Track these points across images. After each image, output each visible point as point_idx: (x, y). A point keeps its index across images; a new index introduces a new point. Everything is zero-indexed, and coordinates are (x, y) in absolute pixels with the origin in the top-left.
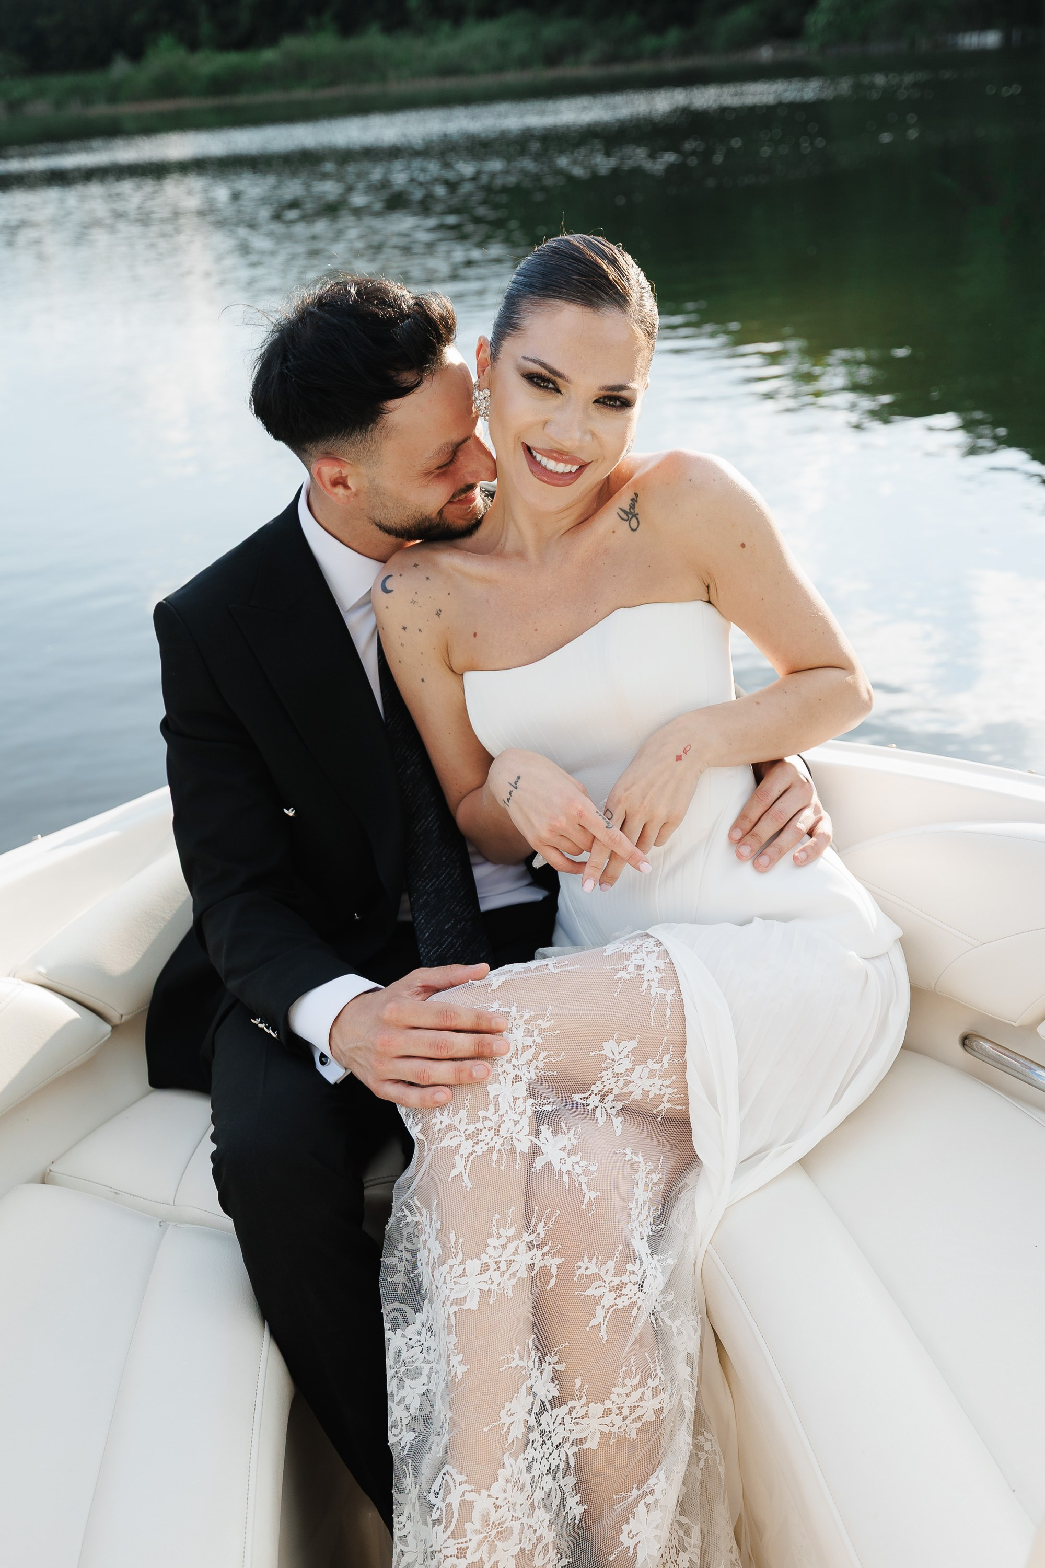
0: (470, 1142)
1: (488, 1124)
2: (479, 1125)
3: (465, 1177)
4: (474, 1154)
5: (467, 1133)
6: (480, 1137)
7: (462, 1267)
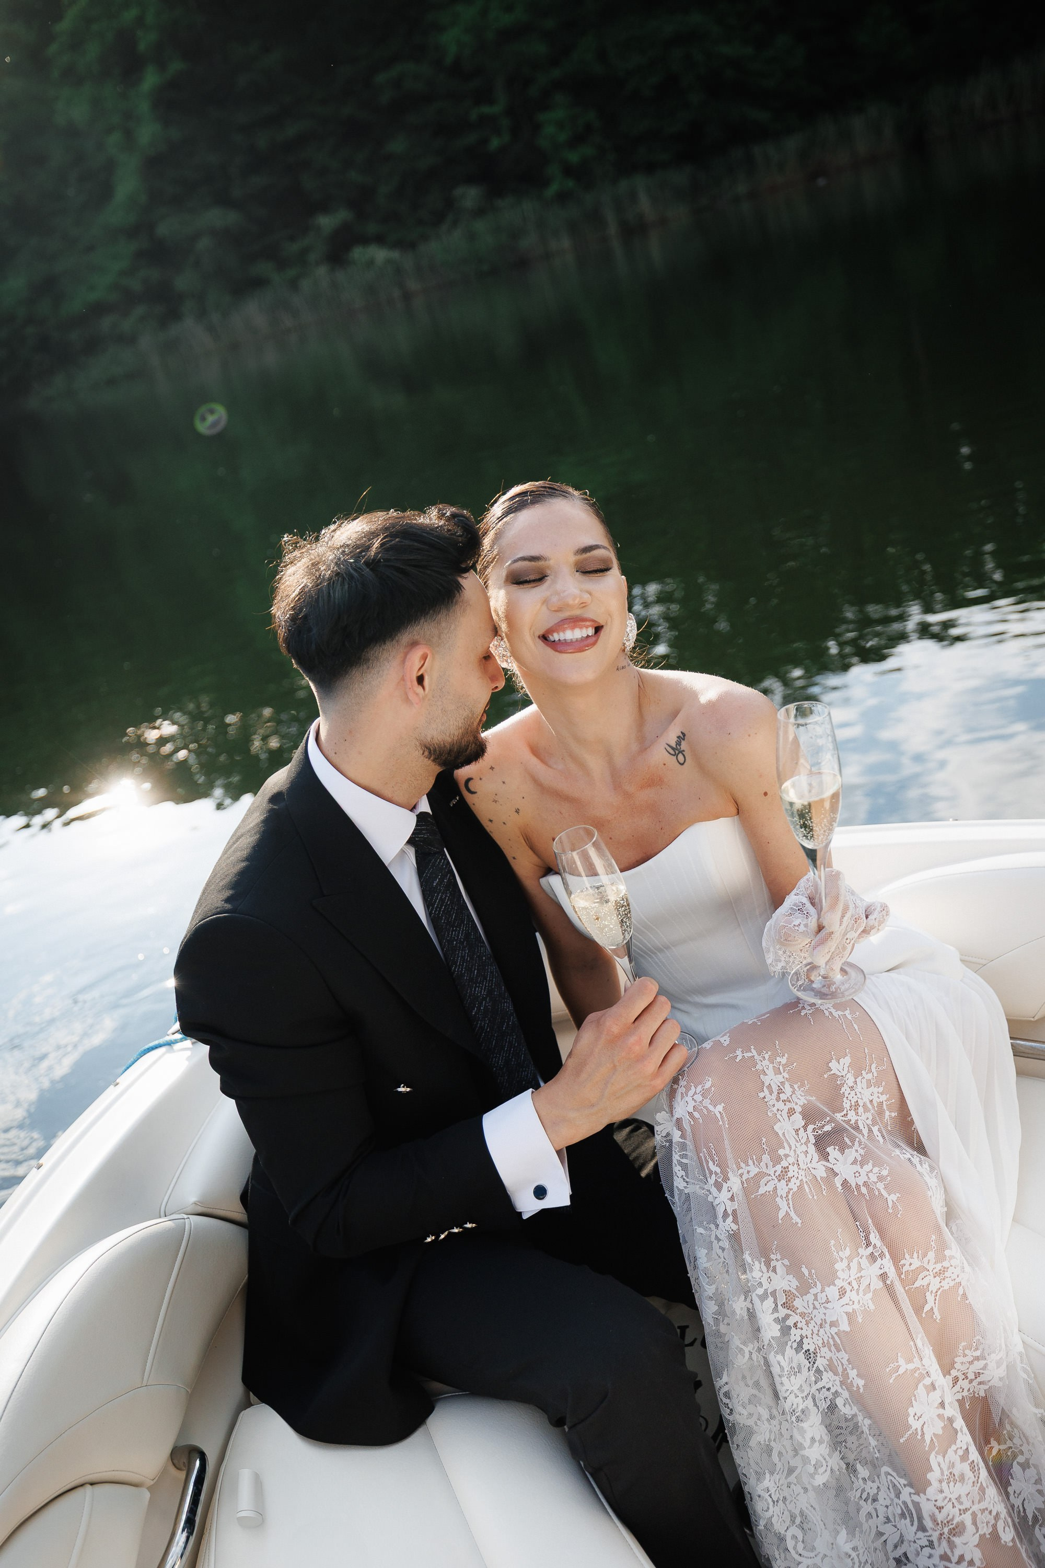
3: (792, 1214)
5: (777, 1174)
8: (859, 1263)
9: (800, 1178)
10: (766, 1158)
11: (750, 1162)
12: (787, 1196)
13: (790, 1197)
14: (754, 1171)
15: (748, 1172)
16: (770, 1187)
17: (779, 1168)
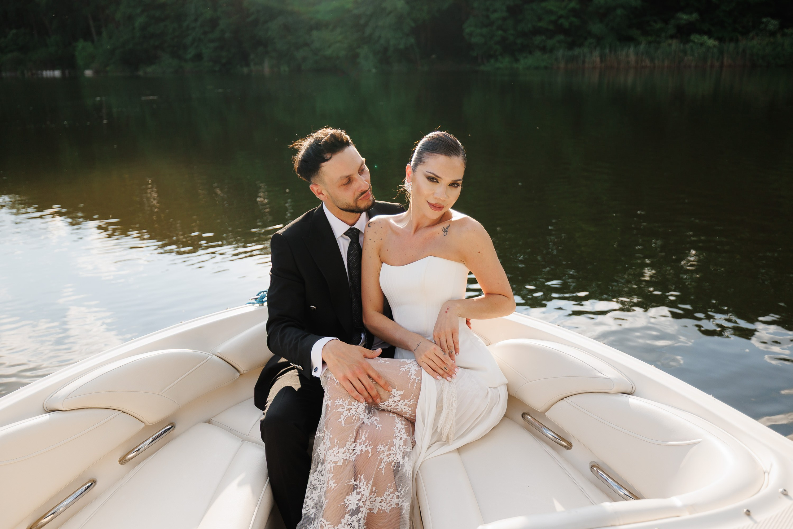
0: (347, 412)
1: (354, 407)
2: (351, 407)
3: (343, 422)
4: (348, 416)
5: (347, 408)
6: (351, 411)
7: (338, 450)
8: (356, 445)
9: (354, 414)
10: (347, 402)
11: (341, 400)
12: (345, 416)
13: (346, 417)
14: (341, 403)
15: (338, 403)
16: (342, 410)
17: (349, 407)
